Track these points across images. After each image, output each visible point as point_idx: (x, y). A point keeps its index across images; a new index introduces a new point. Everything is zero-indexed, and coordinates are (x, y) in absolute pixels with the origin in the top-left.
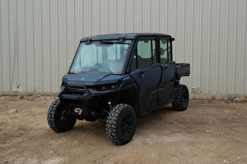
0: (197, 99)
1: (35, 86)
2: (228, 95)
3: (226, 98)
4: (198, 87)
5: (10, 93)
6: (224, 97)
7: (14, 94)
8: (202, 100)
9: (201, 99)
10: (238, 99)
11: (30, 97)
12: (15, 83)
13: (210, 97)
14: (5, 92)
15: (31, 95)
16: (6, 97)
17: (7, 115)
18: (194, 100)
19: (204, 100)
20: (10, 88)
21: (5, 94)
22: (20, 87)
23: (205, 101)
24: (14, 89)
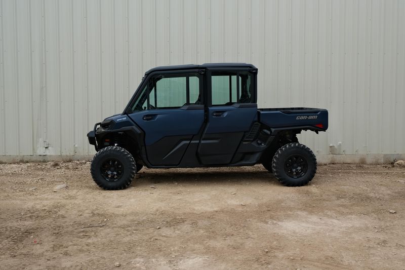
0: (338, 163)
1: (76, 146)
2: (385, 155)
3: (382, 161)
4: (338, 144)
5: (34, 158)
6: (378, 159)
7: (41, 159)
8: (347, 165)
9: (344, 163)
10: (402, 161)
11: (70, 165)
12: (41, 140)
13: (357, 160)
14: (24, 156)
15: (70, 161)
16: (29, 164)
17: (55, 194)
18: (333, 164)
19: (349, 164)
20: (33, 149)
21: (25, 160)
22: (49, 148)
23: (352, 166)
24: (41, 151)
